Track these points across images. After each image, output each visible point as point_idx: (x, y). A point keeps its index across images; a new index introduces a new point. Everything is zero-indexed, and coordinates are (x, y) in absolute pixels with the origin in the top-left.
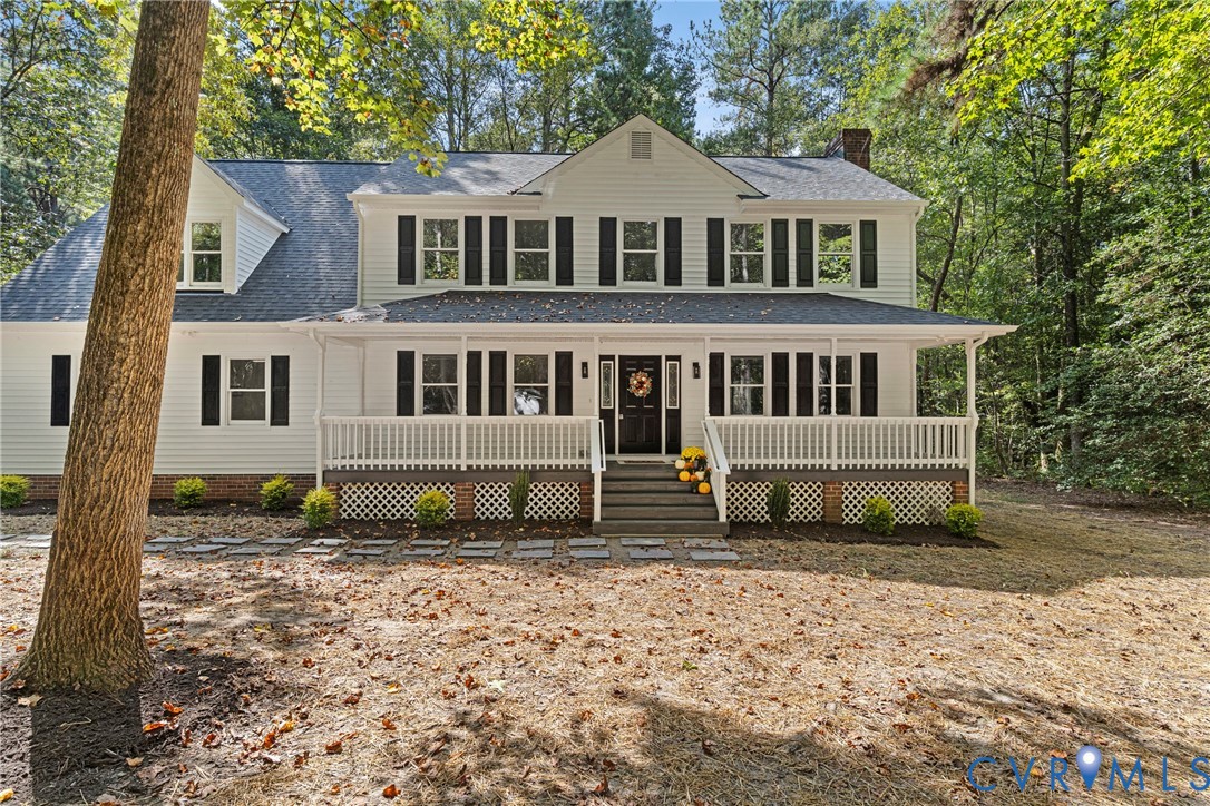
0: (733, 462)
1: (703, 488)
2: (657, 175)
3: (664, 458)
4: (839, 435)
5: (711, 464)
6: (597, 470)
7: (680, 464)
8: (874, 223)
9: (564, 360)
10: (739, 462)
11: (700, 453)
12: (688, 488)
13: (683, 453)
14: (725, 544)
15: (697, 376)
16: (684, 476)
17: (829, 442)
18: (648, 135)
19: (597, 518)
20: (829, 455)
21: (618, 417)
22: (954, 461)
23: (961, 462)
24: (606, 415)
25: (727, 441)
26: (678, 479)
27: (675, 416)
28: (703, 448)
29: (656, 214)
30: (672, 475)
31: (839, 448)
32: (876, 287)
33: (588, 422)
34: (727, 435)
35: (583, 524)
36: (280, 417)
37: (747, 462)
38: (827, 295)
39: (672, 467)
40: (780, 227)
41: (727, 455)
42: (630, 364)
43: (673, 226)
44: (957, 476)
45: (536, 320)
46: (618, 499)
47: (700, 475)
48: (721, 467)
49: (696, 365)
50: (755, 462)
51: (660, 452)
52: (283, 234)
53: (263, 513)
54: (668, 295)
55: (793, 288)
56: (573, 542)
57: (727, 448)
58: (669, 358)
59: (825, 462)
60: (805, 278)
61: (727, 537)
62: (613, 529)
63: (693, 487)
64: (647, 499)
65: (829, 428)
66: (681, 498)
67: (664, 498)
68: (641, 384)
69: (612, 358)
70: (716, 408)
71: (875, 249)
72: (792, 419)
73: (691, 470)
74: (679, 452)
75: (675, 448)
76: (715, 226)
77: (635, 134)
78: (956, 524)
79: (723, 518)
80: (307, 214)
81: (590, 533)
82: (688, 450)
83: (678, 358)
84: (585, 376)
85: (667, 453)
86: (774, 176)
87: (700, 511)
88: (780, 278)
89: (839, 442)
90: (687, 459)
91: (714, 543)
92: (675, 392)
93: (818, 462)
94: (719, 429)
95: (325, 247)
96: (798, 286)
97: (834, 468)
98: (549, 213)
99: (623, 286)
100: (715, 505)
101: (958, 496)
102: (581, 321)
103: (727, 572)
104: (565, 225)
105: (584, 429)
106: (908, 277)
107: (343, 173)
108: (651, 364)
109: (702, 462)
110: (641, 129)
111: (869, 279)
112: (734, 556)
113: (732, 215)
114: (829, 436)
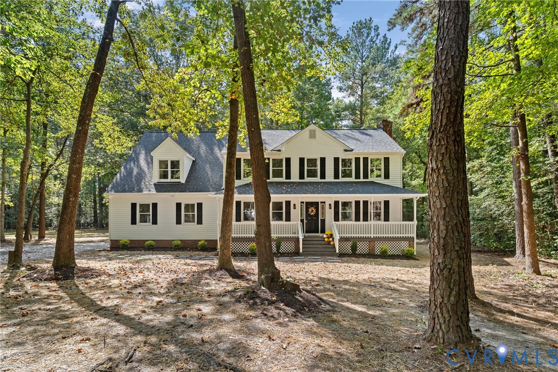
0: (341, 235)
1: (332, 243)
2: (318, 143)
3: (320, 234)
4: (374, 227)
5: (334, 236)
6: (301, 238)
7: (325, 236)
8: (388, 158)
9: (288, 203)
10: (343, 235)
11: (331, 233)
12: (327, 243)
13: (326, 233)
14: (337, 258)
15: (330, 208)
16: (326, 239)
17: (371, 229)
18: (315, 131)
19: (301, 251)
20: (371, 234)
21: (305, 221)
22: (409, 235)
23: (412, 235)
24: (302, 221)
25: (339, 229)
26: (324, 241)
27: (323, 221)
28: (332, 231)
29: (318, 156)
30: (322, 239)
31: (374, 231)
32: (389, 179)
33: (297, 223)
34: (339, 227)
35: (297, 253)
36: (200, 222)
37: (345, 235)
38: (373, 182)
39: (323, 237)
40: (357, 160)
41: (339, 234)
42: (309, 205)
43: (323, 160)
44: (411, 240)
45: (282, 193)
46: (307, 246)
47: (331, 239)
48: (337, 237)
49: (330, 205)
50: (348, 235)
51: (318, 232)
52: (193, 161)
53: (200, 250)
54: (321, 182)
55: (362, 180)
56: (295, 257)
57: (339, 231)
58: (321, 202)
59: (369, 235)
60: (366, 176)
61: (339, 257)
62: (306, 254)
63: (329, 243)
64: (315, 246)
65: (371, 225)
66: (325, 246)
67: (320, 246)
68: (312, 211)
69: (303, 202)
70: (336, 219)
71: (389, 166)
72: (361, 223)
73: (328, 238)
74: (324, 233)
75: (323, 231)
76: (336, 160)
77: (311, 131)
78: (407, 253)
79: (337, 252)
80: (199, 153)
81: (299, 256)
82: (327, 232)
83: (324, 202)
84: (295, 208)
85: (321, 233)
86: (357, 140)
87: (331, 250)
88: (358, 176)
89: (374, 229)
90: (327, 235)
91: (335, 258)
92: (323, 214)
93: (367, 235)
94: (337, 225)
95: (208, 166)
96: (363, 179)
97: (372, 237)
98: (283, 156)
99: (307, 179)
100: (335, 248)
101: (411, 245)
102: (295, 193)
103: (337, 264)
104: (288, 160)
105: (296, 225)
106: (399, 176)
107: (208, 136)
108: (315, 204)
109: (332, 235)
110: (312, 129)
111: (387, 176)
112: (340, 261)
113: (342, 156)
114: (371, 227)
